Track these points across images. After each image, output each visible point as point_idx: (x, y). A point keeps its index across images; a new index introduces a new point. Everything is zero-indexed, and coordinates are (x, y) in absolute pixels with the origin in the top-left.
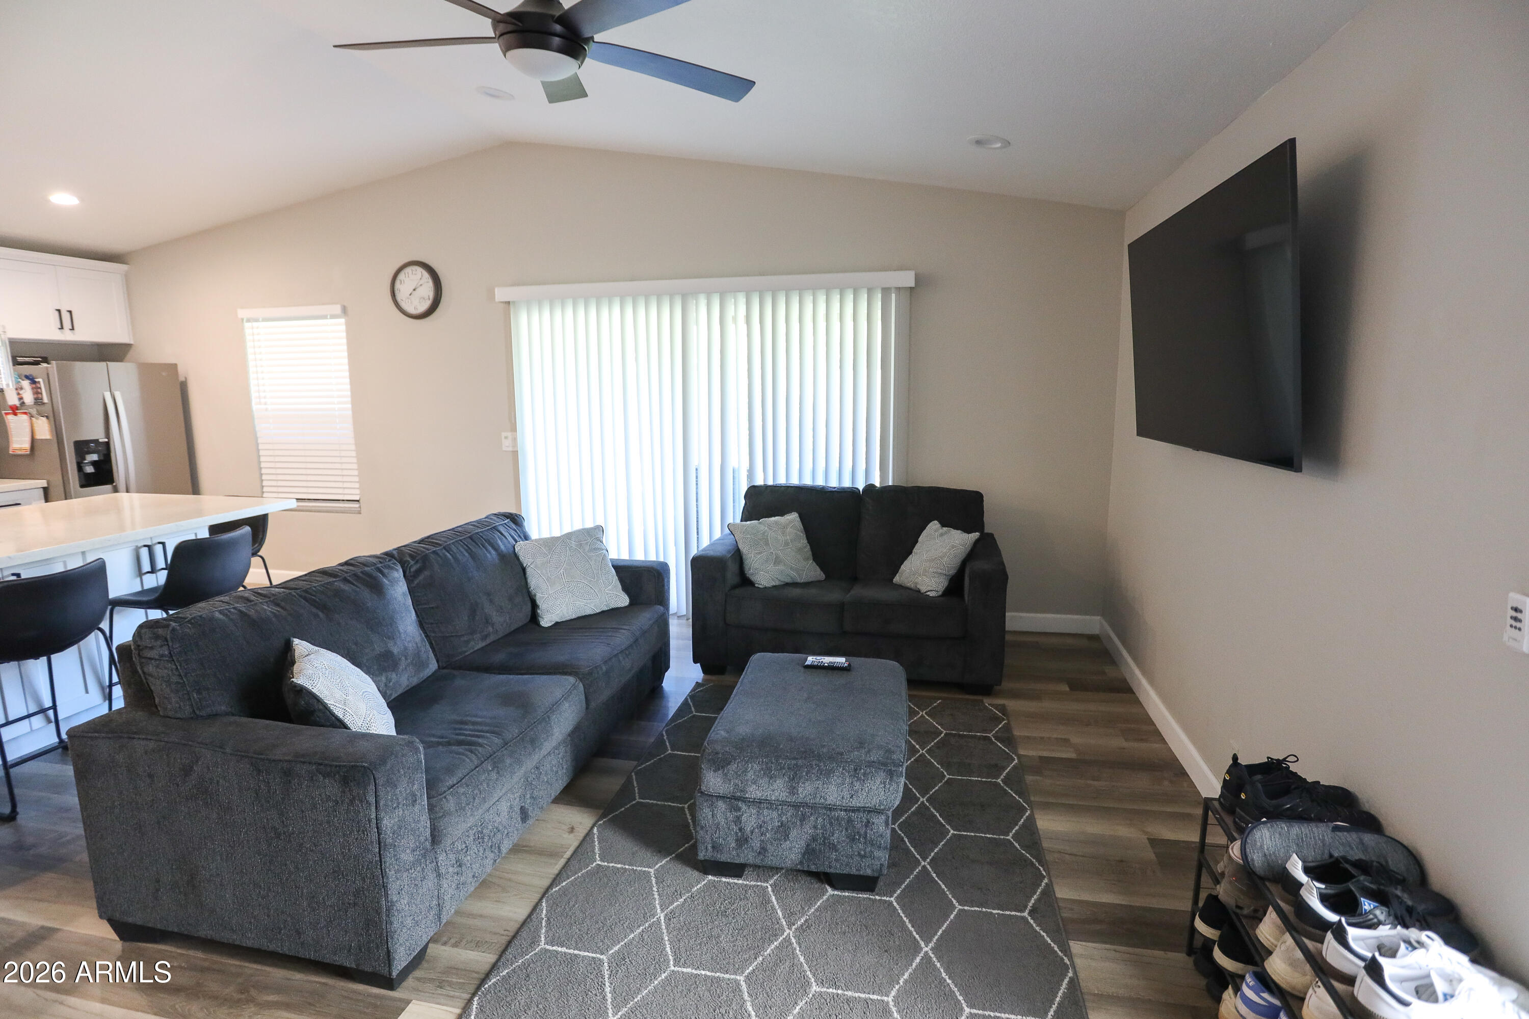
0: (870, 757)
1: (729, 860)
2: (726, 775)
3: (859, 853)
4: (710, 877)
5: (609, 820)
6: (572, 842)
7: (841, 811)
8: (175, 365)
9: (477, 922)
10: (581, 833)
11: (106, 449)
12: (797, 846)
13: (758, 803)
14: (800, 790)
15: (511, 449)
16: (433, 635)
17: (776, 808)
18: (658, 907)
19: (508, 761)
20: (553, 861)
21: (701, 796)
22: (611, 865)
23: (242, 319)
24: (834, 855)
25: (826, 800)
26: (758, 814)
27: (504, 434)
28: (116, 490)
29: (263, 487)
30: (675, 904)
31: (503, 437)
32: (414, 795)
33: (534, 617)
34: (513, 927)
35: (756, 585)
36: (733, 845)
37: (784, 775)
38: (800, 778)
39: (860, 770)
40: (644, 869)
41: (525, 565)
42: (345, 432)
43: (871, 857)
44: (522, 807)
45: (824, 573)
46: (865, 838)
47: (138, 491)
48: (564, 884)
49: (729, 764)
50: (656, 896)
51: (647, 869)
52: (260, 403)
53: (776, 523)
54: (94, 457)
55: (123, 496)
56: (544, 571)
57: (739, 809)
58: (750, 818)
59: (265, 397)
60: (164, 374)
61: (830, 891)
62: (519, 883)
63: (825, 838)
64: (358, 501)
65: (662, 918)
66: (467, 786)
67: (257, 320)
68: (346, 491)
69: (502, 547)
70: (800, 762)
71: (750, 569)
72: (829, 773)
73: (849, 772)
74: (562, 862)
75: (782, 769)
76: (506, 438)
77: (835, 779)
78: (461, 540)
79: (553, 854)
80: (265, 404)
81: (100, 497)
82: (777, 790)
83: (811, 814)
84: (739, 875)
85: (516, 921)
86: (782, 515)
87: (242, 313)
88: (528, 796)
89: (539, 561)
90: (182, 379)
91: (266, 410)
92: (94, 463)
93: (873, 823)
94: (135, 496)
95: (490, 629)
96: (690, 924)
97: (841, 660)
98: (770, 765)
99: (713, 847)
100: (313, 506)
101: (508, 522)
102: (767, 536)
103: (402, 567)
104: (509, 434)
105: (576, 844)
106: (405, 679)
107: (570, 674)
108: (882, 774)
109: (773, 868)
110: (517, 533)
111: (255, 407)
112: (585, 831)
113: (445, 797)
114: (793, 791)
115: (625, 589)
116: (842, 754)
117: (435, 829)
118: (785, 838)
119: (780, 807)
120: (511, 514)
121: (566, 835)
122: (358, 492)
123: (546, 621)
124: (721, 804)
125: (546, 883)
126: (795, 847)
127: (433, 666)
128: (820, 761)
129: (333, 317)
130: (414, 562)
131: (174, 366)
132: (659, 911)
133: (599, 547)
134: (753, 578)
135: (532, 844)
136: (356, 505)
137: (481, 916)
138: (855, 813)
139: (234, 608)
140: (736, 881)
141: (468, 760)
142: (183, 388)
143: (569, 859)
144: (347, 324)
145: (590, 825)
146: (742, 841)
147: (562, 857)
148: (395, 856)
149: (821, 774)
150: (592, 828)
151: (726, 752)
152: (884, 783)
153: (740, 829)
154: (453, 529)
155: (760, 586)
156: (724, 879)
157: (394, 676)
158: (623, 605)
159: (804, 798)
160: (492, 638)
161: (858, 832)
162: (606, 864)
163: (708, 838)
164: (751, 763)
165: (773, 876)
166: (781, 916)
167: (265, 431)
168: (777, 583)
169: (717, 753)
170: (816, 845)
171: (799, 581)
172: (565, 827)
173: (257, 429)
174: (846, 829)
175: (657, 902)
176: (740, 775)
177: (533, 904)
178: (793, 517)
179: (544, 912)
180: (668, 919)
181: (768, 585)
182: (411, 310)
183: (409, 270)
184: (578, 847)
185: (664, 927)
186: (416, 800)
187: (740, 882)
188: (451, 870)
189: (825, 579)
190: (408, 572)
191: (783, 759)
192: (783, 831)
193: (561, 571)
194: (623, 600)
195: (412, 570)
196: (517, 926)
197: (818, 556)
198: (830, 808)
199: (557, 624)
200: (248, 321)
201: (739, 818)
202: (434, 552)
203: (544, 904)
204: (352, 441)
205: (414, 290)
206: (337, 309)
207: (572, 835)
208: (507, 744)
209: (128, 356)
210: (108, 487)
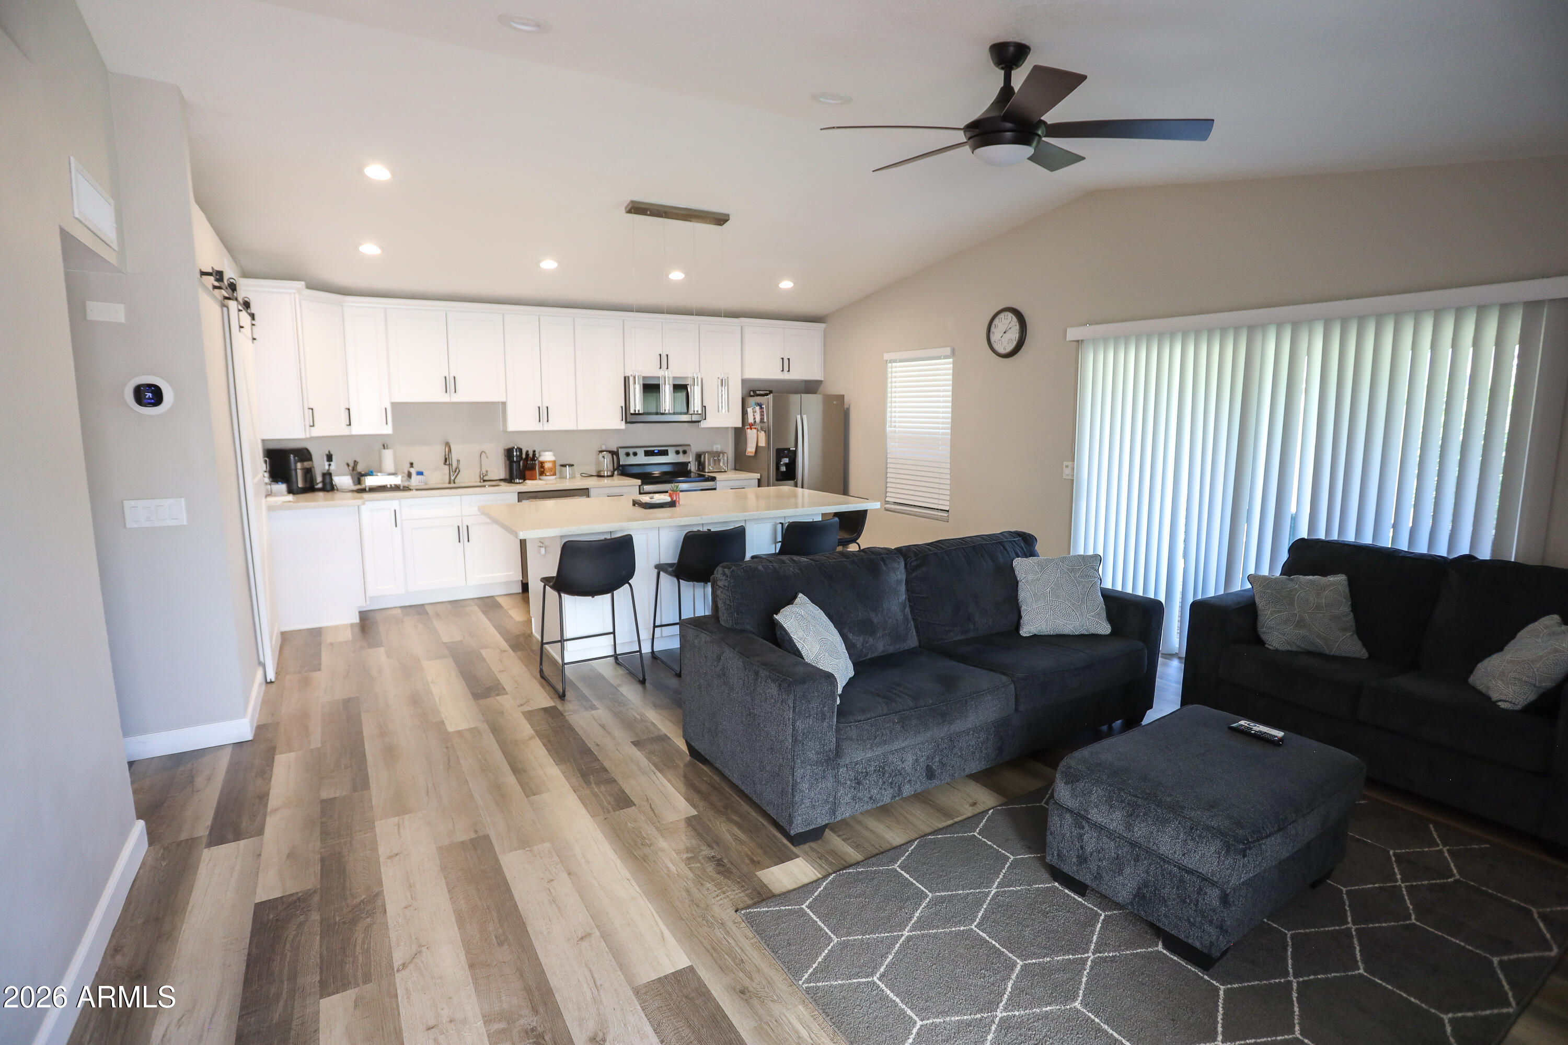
0: (1211, 821)
1: (1070, 873)
2: (1073, 789)
3: (1189, 920)
4: (1056, 884)
5: (1005, 809)
6: (968, 812)
7: (1175, 867)
8: (843, 396)
9: (867, 834)
10: (979, 809)
11: (793, 455)
12: (1129, 885)
13: (1099, 828)
14: (1136, 829)
15: (1070, 477)
16: (920, 619)
17: (1114, 839)
18: (996, 883)
19: (914, 722)
20: (944, 819)
21: (1054, 804)
22: (984, 840)
23: (887, 361)
24: (1163, 909)
25: (1159, 848)
26: (1098, 838)
27: (1065, 463)
28: (796, 486)
29: (886, 492)
30: (1011, 888)
31: (1064, 466)
32: (823, 714)
33: (1018, 626)
34: (886, 846)
35: (1267, 646)
36: (1074, 860)
37: (1123, 808)
38: (1138, 816)
39: (1197, 830)
40: (1007, 854)
41: (1018, 579)
42: (943, 453)
43: (1200, 928)
44: (928, 765)
45: (1368, 650)
46: (1196, 905)
47: (808, 488)
48: (940, 836)
49: (1078, 781)
50: (1001, 876)
51: (1009, 855)
52: (891, 427)
53: (1312, 582)
54: (786, 460)
55: (799, 490)
56: (1033, 587)
57: (1083, 828)
58: (1091, 841)
59: (895, 422)
60: (835, 402)
61: (1160, 947)
62: (911, 823)
63: (1156, 888)
64: (948, 511)
65: (993, 893)
66: (872, 726)
67: (895, 361)
68: (941, 502)
69: (1001, 560)
70: (1140, 801)
71: (1262, 627)
72: (1165, 822)
73: (1185, 828)
74: (950, 822)
75: (1122, 801)
76: (1067, 466)
77: (1170, 829)
78: (963, 548)
79: (946, 813)
80: (895, 427)
81: (786, 488)
82: (1114, 820)
83: (1145, 858)
84: (1082, 895)
85: (891, 844)
86: (1324, 574)
87: (887, 356)
88: (937, 759)
89: (1031, 577)
90: (846, 406)
91: (895, 432)
92: (786, 465)
93: (1206, 893)
94: (806, 491)
95: (972, 626)
96: (1011, 907)
97: (1279, 734)
98: (1112, 794)
99: (1058, 855)
100: (916, 512)
101: (1018, 540)
102: (1295, 595)
103: (905, 560)
104: (1069, 463)
105: (969, 815)
106: (880, 646)
107: (1004, 674)
108: (1218, 843)
109: (1106, 897)
110: (1023, 550)
111: (888, 429)
112: (983, 809)
113: (850, 726)
114: (1129, 827)
115: (1110, 619)
116: (1183, 808)
117: (838, 746)
118: (1119, 872)
119: (1118, 840)
120: (1024, 533)
121: (966, 806)
122: (948, 503)
123: (1025, 631)
124: (1068, 816)
125: (928, 830)
126: (1127, 885)
127: (913, 642)
128: (1158, 806)
129: (946, 357)
130: (915, 559)
131: (841, 397)
132: (995, 886)
133: (1091, 574)
134: (1263, 637)
135: (938, 802)
136: (945, 514)
137: (871, 831)
138: (1188, 874)
139: (772, 566)
140: (1076, 897)
141: (880, 708)
142: (846, 414)
143: (956, 823)
144: (954, 363)
145: (990, 807)
146: (1082, 859)
147: (953, 819)
148: (803, 750)
149: (1157, 820)
150: (990, 809)
151: (1078, 769)
152: (1219, 853)
153: (1082, 847)
154: (963, 538)
155: (1270, 647)
156: (1067, 891)
157: (871, 639)
158: (1103, 633)
159: (1138, 838)
160: (971, 635)
161: (1189, 896)
162: (980, 837)
163: (1055, 844)
164: (1096, 786)
165: (1114, 910)
166: (1094, 941)
167: (893, 448)
168: (1294, 649)
169: (1070, 768)
170: (1147, 892)
171: (1327, 652)
172: (971, 801)
173: (888, 446)
174: (1178, 888)
175: (998, 880)
176: (1085, 795)
177: (910, 839)
178: (1340, 579)
179: (913, 847)
180: (997, 895)
181: (1281, 648)
182: (1001, 350)
183: (1002, 316)
184: (969, 818)
185: (989, 899)
186: (825, 719)
187: (1080, 900)
188: (849, 782)
189: (1367, 659)
190: (908, 566)
191: (1125, 793)
192: (1118, 865)
193: (1048, 590)
194: (1105, 628)
195: (912, 564)
196: (889, 847)
197: (1364, 629)
198: (1164, 859)
199: (1035, 636)
200: (890, 362)
201: (1081, 836)
202: (935, 554)
203: (916, 843)
204: (948, 460)
205: (1005, 333)
206: (948, 351)
207: (971, 808)
208: (917, 708)
209: (819, 391)
210: (792, 482)
